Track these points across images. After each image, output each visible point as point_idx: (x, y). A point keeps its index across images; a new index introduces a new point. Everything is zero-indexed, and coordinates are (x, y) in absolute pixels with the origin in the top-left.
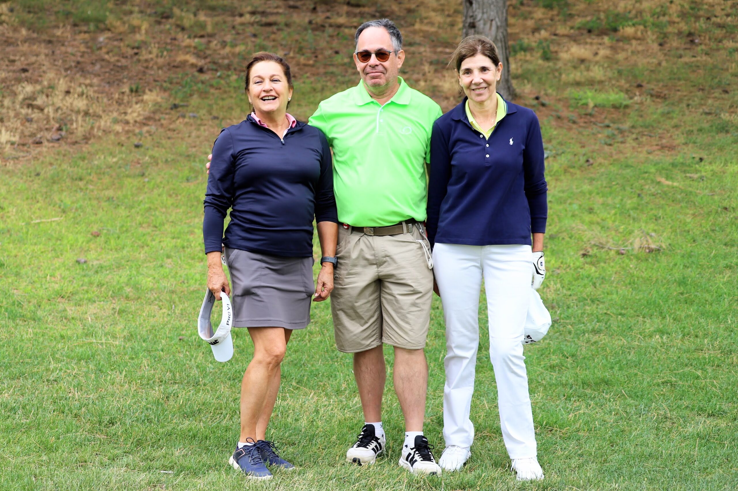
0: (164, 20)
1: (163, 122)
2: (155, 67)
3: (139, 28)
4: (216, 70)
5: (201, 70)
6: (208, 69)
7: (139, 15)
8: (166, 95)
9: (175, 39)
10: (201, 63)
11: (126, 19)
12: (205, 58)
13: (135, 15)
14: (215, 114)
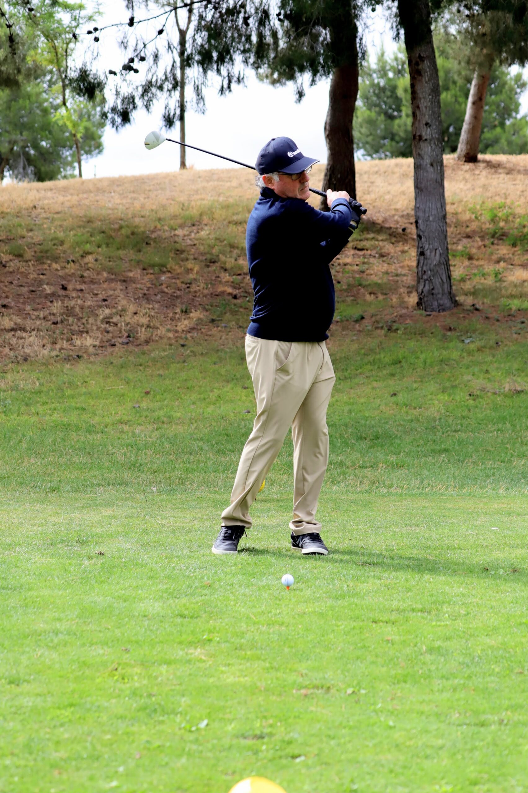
0: (211, 264)
1: (203, 330)
2: (201, 296)
3: (192, 270)
4: (246, 297)
5: (235, 297)
6: (241, 296)
7: (193, 262)
8: (207, 314)
9: (218, 277)
10: (235, 292)
11: (182, 263)
12: (239, 289)
13: (189, 262)
14: (240, 324)
